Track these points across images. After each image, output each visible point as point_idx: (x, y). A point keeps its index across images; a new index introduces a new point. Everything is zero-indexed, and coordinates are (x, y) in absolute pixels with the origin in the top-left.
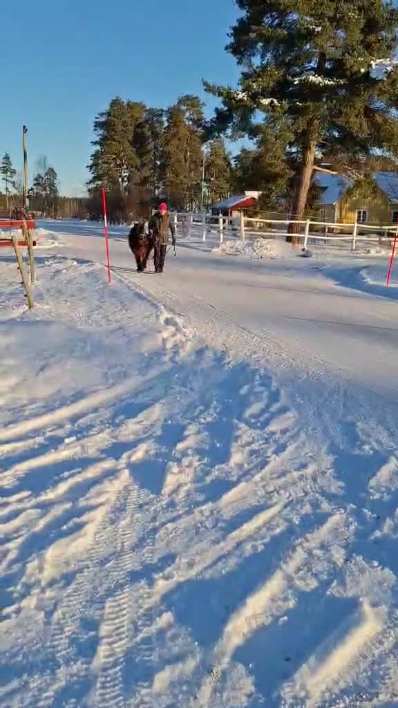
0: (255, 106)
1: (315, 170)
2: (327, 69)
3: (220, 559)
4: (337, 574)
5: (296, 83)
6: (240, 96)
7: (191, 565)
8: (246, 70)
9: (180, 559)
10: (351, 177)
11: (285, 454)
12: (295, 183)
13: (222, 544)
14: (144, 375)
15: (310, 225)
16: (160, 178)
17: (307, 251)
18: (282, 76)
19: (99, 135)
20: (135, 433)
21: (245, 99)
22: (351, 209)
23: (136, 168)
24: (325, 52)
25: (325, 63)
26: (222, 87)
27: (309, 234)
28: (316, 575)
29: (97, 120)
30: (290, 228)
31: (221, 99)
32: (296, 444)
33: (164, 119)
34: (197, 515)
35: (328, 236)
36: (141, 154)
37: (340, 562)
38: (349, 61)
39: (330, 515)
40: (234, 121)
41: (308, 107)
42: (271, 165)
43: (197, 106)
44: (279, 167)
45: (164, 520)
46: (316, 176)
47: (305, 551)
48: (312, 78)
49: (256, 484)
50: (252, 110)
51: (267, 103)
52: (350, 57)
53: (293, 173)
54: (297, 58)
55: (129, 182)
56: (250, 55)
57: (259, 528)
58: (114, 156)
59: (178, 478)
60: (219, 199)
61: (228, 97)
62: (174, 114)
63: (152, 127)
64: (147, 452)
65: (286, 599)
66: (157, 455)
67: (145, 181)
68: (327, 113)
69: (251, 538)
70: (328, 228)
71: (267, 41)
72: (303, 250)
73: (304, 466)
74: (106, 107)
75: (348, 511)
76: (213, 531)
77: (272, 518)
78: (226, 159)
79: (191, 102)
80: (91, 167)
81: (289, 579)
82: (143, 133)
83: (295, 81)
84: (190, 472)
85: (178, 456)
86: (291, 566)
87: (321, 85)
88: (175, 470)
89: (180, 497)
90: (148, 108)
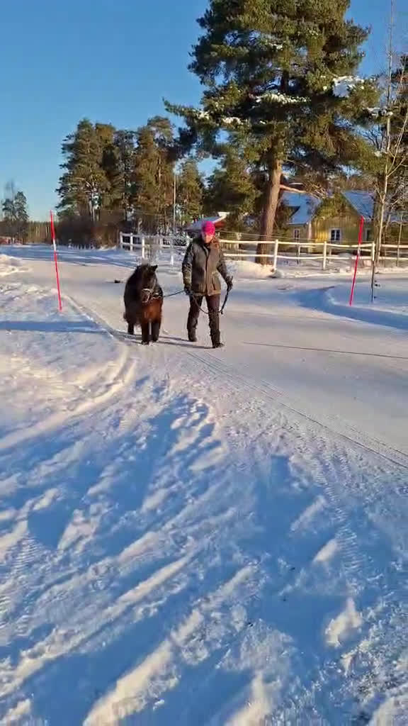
0: (218, 125)
1: (282, 190)
2: (290, 87)
3: (102, 628)
4: (233, 641)
5: (258, 101)
6: (202, 116)
7: (67, 637)
8: (207, 88)
9: (57, 630)
10: (318, 196)
11: (204, 498)
12: (262, 203)
13: (110, 609)
14: (72, 410)
15: (279, 245)
16: (131, 202)
17: (276, 272)
18: (245, 94)
19: (68, 158)
20: (48, 476)
21: (208, 117)
22: (323, 229)
23: (107, 190)
24: (288, 70)
25: (288, 81)
26: (183, 107)
27: (278, 254)
28: (208, 644)
29: (65, 142)
30: (259, 249)
31: (182, 118)
32: (218, 485)
33: (135, 140)
34: (90, 574)
35: (300, 256)
36: (110, 176)
37: (238, 627)
38: (311, 78)
39: (240, 567)
40: (198, 140)
41: (271, 126)
42: (236, 185)
43: (167, 127)
44: (246, 186)
45: (51, 580)
46: (283, 195)
47: (201, 614)
48: (274, 96)
49: (166, 533)
50: (215, 130)
51: (230, 122)
52: (313, 75)
53: (260, 193)
54: (260, 75)
55: (100, 205)
56: (212, 74)
57: (158, 587)
58: (83, 179)
59: (79, 530)
60: (193, 221)
61: (190, 116)
62: (143, 135)
63: (122, 148)
64: (54, 499)
65: (167, 677)
66: (64, 502)
67: (116, 203)
68: (292, 131)
69: (145, 599)
70: (301, 248)
71: (229, 60)
72: (273, 271)
73: (223, 510)
74: (74, 130)
75: (261, 562)
76: (105, 592)
77: (176, 573)
78: (198, 180)
79: (160, 123)
80: (59, 191)
81: (176, 650)
82: (112, 154)
83: (257, 99)
84: (95, 521)
85: (87, 502)
86: (181, 635)
87: (283, 103)
88: (80, 519)
89: (77, 552)
90: (117, 130)
